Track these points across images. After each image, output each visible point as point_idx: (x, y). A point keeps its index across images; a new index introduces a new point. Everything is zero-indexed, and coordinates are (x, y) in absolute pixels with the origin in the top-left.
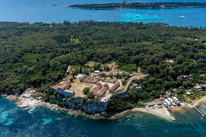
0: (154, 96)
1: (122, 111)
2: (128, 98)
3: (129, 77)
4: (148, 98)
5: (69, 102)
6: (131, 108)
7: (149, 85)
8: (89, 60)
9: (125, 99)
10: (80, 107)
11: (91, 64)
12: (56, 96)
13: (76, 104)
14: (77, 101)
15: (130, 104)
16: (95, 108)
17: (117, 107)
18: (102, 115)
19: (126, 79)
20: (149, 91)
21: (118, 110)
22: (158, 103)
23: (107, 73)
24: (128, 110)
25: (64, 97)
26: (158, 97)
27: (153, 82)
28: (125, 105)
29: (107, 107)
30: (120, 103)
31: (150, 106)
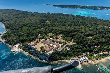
0: (76, 55)
1: (57, 60)
2: (61, 54)
3: (66, 43)
4: (72, 55)
5: (33, 52)
6: (62, 59)
7: (74, 49)
8: (50, 32)
10: (37, 55)
11: (50, 35)
12: (28, 48)
13: (36, 53)
14: (36, 52)
15: (62, 57)
16: (44, 57)
17: (55, 58)
18: (47, 61)
19: (64, 44)
20: (74, 52)
21: (55, 59)
22: (77, 59)
23: (55, 40)
24: (60, 60)
25: (31, 49)
27: (77, 48)
28: (59, 58)
29: (50, 57)
30: (57, 56)
31: (72, 60)
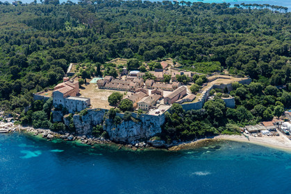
0: (261, 115)
1: (192, 138)
4: (249, 118)
5: (77, 121)
6: (212, 134)
7: (248, 96)
8: (114, 55)
9: (200, 117)
10: (102, 130)
11: (120, 62)
13: (92, 124)
14: (96, 119)
15: (208, 127)
16: (135, 130)
17: (183, 130)
18: (151, 145)
19: (200, 84)
20: (250, 107)
21: (185, 135)
22: (269, 128)
25: (66, 112)
26: (269, 119)
27: (258, 91)
28: (200, 129)
30: (189, 123)
31: (251, 132)
